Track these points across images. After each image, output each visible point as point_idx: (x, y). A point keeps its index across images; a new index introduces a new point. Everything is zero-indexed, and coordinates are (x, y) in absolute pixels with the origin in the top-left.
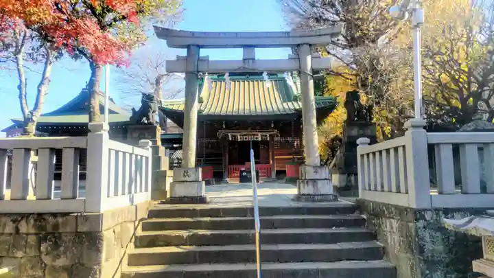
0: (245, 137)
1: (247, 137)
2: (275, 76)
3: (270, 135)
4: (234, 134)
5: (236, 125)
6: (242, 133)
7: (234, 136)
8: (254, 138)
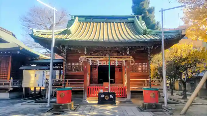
0: (103, 62)
1: (105, 62)
2: (126, 20)
3: (126, 61)
4: (94, 59)
5: (97, 51)
6: (102, 59)
7: (95, 61)
8: (112, 64)
